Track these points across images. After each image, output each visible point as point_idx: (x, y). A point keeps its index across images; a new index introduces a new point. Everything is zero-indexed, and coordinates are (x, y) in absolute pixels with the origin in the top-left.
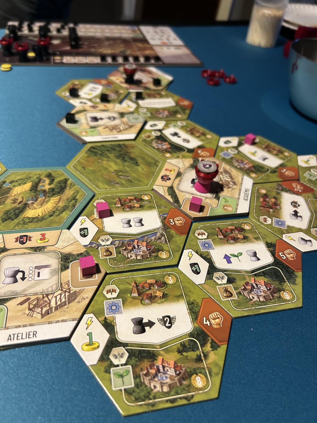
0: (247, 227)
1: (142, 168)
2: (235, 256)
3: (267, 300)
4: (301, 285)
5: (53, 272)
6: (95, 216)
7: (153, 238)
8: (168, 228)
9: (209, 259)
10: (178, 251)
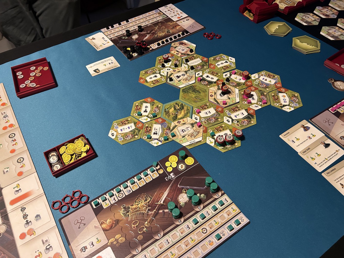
0: (239, 106)
1: (202, 94)
2: (237, 115)
3: (248, 124)
4: (256, 119)
5: (191, 128)
6: (197, 113)
7: (215, 116)
8: (218, 112)
9: (231, 118)
10: (222, 118)
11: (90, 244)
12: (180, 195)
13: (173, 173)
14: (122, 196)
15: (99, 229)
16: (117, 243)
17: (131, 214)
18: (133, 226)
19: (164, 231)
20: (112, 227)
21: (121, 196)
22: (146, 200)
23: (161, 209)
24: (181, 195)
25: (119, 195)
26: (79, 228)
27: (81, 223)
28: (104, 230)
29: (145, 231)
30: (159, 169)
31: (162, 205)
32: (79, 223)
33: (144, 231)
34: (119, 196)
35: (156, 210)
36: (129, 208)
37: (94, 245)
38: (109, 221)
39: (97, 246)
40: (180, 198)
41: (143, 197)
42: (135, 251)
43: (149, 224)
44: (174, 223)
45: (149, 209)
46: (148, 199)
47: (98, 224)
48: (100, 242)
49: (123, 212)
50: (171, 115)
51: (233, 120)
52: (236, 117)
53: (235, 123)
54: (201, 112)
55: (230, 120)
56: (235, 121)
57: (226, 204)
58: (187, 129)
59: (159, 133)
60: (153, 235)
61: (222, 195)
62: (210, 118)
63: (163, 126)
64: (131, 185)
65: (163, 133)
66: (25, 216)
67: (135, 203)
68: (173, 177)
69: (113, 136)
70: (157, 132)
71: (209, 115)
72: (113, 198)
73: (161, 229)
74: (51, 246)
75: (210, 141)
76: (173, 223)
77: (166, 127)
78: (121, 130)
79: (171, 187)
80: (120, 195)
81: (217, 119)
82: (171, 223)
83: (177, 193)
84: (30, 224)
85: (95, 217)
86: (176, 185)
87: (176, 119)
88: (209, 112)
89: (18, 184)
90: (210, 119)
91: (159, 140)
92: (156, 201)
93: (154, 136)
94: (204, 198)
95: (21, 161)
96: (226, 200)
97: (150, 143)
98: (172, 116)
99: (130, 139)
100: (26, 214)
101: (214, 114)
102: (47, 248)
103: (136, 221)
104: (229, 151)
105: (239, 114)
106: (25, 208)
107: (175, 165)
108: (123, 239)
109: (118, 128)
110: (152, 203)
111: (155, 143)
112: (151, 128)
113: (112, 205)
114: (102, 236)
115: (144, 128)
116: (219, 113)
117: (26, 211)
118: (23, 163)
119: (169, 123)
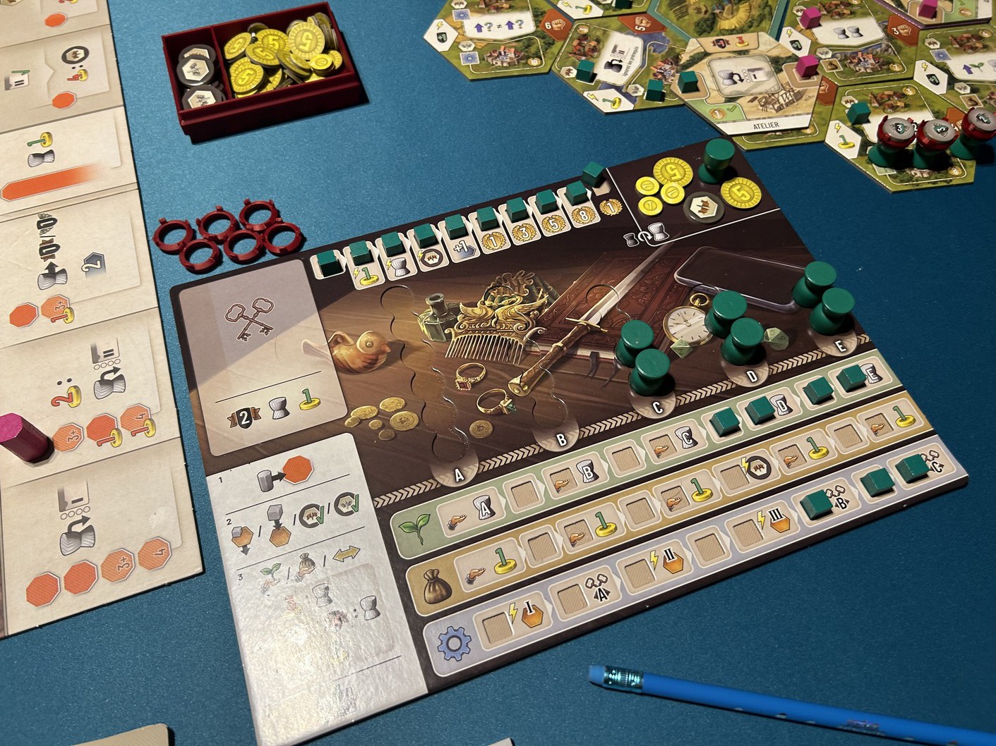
0: (985, 35)
2: (975, 66)
5: (769, 74)
6: (801, 26)
7: (879, 50)
8: (893, 38)
9: (947, 71)
10: (911, 63)
11: (275, 405)
12: (678, 312)
13: (659, 224)
14: (436, 261)
15: (318, 359)
16: (383, 426)
17: (461, 334)
18: (460, 379)
19: (583, 429)
20: (375, 364)
21: (431, 262)
22: (531, 298)
23: (587, 346)
24: (681, 311)
25: (424, 257)
26: (243, 336)
27: (252, 321)
28: (341, 368)
29: (505, 411)
30: (606, 197)
31: (592, 331)
32: (248, 318)
33: (501, 409)
34: (423, 260)
35: (565, 344)
36: (457, 311)
37: (287, 413)
38: (366, 339)
39: (300, 420)
40: (675, 322)
41: (519, 285)
42: (450, 475)
43: (526, 388)
44: (633, 410)
45: (536, 333)
46: (540, 296)
47: (320, 341)
48: (315, 406)
49: (428, 319)
50: (691, 11)
51: (952, 80)
52: (970, 72)
53: (962, 92)
54: (820, 25)
55: (943, 77)
56: (963, 84)
57: (872, 387)
58: (752, 74)
59: (628, 68)
60: (534, 432)
61: (861, 349)
62: (857, 53)
63: (652, 45)
64: (479, 230)
65: (648, 69)
66: (48, 249)
67: (483, 299)
68: (659, 237)
69: (442, 41)
70: (620, 61)
71: (854, 41)
72: (397, 260)
73: (575, 419)
74: (121, 378)
75: (842, 137)
76: (628, 405)
77: (663, 53)
78: (479, 28)
79: (644, 273)
80: (428, 255)
81: (884, 64)
82: (618, 404)
83: (666, 302)
84: (60, 279)
85: (312, 314)
86: (668, 270)
87: (708, 29)
88: (858, 31)
89: (48, 133)
90: (854, 58)
91: (624, 91)
92: (570, 309)
93: (603, 74)
94: (778, 342)
95: (76, 57)
96: (875, 374)
97: (585, 94)
98: (696, 18)
99: (505, 65)
100: (51, 241)
101: (876, 44)
102: (106, 377)
103: (477, 367)
104: (916, 193)
105: (982, 64)
106: (55, 221)
107: (675, 195)
108: (411, 419)
109: (465, 16)
110: (553, 317)
111: (604, 101)
112: (598, 41)
113: (389, 286)
114: (328, 388)
115: (572, 39)
116: (900, 42)
117: (56, 233)
118: (81, 66)
119: (676, 40)
